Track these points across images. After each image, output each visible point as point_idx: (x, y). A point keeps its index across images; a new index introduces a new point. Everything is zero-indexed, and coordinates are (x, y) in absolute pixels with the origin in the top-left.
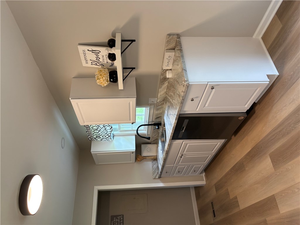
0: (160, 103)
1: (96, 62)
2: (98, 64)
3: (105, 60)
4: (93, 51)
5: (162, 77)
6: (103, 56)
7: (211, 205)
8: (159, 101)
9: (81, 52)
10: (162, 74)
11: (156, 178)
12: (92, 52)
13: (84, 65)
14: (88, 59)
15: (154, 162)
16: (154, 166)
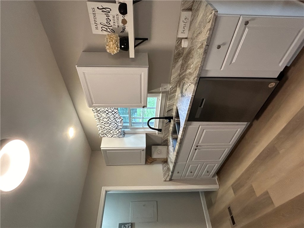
0: (172, 89)
1: (107, 26)
2: (109, 30)
3: (116, 22)
4: (103, 8)
5: (176, 52)
6: (114, 17)
7: (227, 210)
8: (172, 87)
9: (90, 11)
10: (177, 48)
11: (167, 180)
12: (102, 11)
13: (94, 33)
14: (98, 22)
15: (164, 165)
16: (165, 169)
